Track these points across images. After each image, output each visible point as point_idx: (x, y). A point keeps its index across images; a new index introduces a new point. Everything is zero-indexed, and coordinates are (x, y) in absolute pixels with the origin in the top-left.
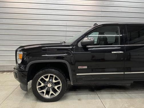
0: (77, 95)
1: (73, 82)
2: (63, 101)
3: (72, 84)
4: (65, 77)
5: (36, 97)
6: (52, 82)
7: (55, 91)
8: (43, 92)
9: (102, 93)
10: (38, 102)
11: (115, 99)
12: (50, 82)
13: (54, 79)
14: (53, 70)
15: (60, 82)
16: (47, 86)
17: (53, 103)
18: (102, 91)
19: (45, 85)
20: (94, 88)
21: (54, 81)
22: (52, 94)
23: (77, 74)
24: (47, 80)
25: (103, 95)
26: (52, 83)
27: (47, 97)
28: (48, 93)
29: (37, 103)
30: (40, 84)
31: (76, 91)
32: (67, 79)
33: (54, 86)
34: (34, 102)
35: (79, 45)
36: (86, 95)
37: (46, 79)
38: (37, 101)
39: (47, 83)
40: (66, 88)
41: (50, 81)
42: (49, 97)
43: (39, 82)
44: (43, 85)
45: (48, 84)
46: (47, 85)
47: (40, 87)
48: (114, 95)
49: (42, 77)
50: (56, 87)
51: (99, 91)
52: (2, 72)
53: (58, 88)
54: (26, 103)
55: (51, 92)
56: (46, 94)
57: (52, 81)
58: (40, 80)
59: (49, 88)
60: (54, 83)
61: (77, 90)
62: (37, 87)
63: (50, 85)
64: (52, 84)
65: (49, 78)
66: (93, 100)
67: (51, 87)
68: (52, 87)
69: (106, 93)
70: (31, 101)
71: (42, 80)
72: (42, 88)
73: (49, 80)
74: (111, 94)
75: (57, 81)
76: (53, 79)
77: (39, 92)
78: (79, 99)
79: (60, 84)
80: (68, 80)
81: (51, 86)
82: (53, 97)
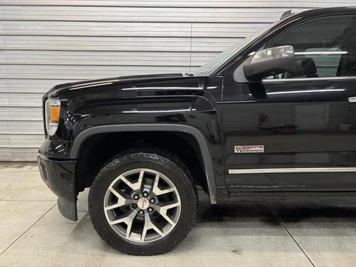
0: (226, 234)
1: (217, 196)
2: (184, 253)
3: (213, 202)
4: (192, 179)
5: (102, 238)
6: (150, 195)
7: (160, 221)
8: (124, 226)
9: (305, 230)
10: (108, 253)
11: (350, 251)
12: (145, 195)
13: (156, 184)
14: (155, 157)
15: (175, 196)
16: (135, 206)
17: (154, 258)
18: (304, 224)
19: (129, 202)
20: (275, 213)
21: (157, 191)
22: (151, 232)
23: (231, 172)
24: (136, 186)
25: (311, 238)
26: (149, 197)
27: (136, 238)
28: (138, 226)
29: (104, 256)
30: (114, 199)
31: (223, 223)
32: (198, 187)
33: (156, 208)
34: (98, 252)
35: (239, 76)
36: (255, 237)
37: (132, 183)
38: (107, 251)
39: (136, 197)
40: (195, 215)
41: (145, 189)
42: (142, 241)
43: (111, 193)
44: (122, 201)
45: (138, 198)
46: (134, 202)
47: (115, 209)
48: (346, 237)
49: (122, 177)
50: (163, 211)
51: (295, 225)
52: (19, 165)
53: (171, 213)
54: (74, 255)
55: (149, 225)
56: (131, 231)
57: (151, 189)
58: (113, 187)
59: (141, 213)
60: (159, 196)
61: (226, 218)
62: (106, 209)
63: (143, 204)
64: (152, 201)
65: (140, 180)
66: (280, 254)
67: (148, 209)
68: (150, 210)
69: (316, 230)
70: (88, 251)
71: (121, 186)
72: (120, 213)
73: (142, 187)
74: (334, 235)
75: (166, 191)
76: (152, 185)
77: (111, 223)
78: (233, 249)
79: (177, 202)
80: (200, 189)
81: (147, 205)
82: (153, 239)
